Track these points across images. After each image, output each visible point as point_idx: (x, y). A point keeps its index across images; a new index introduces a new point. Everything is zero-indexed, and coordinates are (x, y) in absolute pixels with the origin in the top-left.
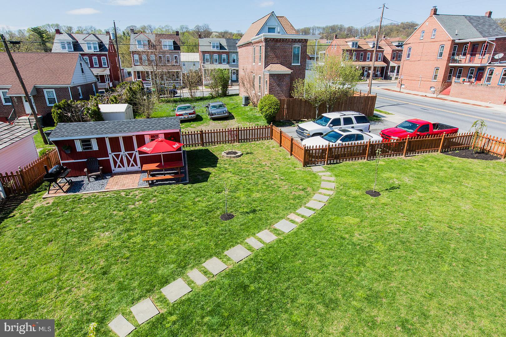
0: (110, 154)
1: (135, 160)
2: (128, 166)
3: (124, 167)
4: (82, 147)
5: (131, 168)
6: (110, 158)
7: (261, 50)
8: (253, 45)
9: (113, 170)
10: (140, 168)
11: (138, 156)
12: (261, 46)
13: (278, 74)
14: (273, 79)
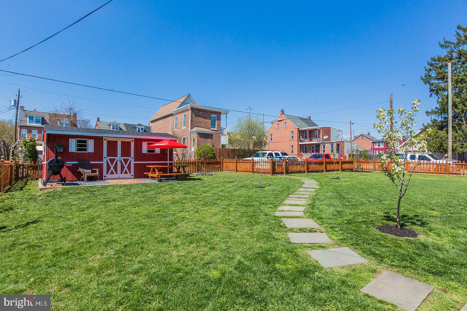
0: (105, 158)
1: (129, 167)
2: (121, 173)
3: (117, 173)
4: (75, 148)
5: (123, 175)
6: (104, 163)
7: (186, 117)
8: (175, 116)
9: (105, 176)
10: (132, 175)
11: (133, 163)
12: (185, 115)
13: (204, 133)
14: (200, 137)
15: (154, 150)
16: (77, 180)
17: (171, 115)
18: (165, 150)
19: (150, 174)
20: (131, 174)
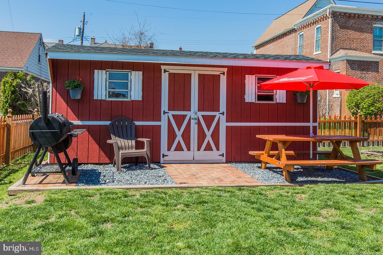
0: (165, 113)
1: (215, 136)
2: (199, 149)
3: (189, 149)
4: (106, 90)
5: (203, 155)
6: (163, 124)
7: (321, 32)
8: (298, 32)
9: (164, 156)
10: (223, 155)
11: (224, 125)
12: (320, 27)
13: (360, 61)
14: (353, 69)
15: (273, 95)
16: (109, 162)
17: (293, 31)
18: (298, 95)
19: (264, 157)
20: (220, 153)
